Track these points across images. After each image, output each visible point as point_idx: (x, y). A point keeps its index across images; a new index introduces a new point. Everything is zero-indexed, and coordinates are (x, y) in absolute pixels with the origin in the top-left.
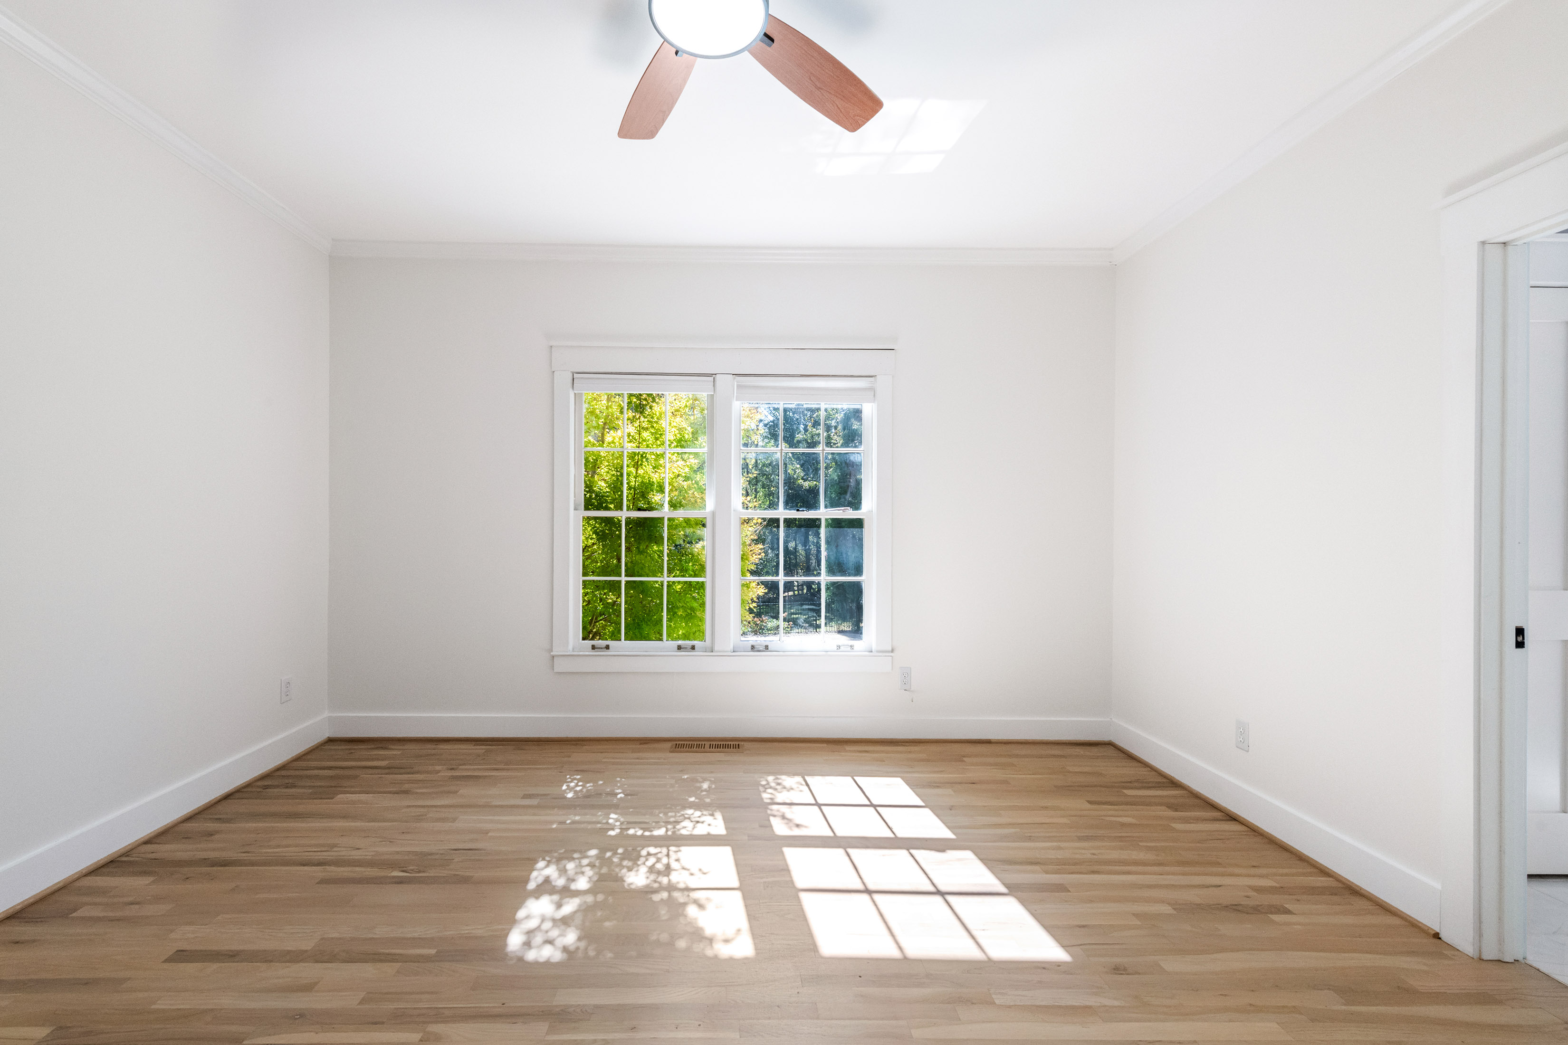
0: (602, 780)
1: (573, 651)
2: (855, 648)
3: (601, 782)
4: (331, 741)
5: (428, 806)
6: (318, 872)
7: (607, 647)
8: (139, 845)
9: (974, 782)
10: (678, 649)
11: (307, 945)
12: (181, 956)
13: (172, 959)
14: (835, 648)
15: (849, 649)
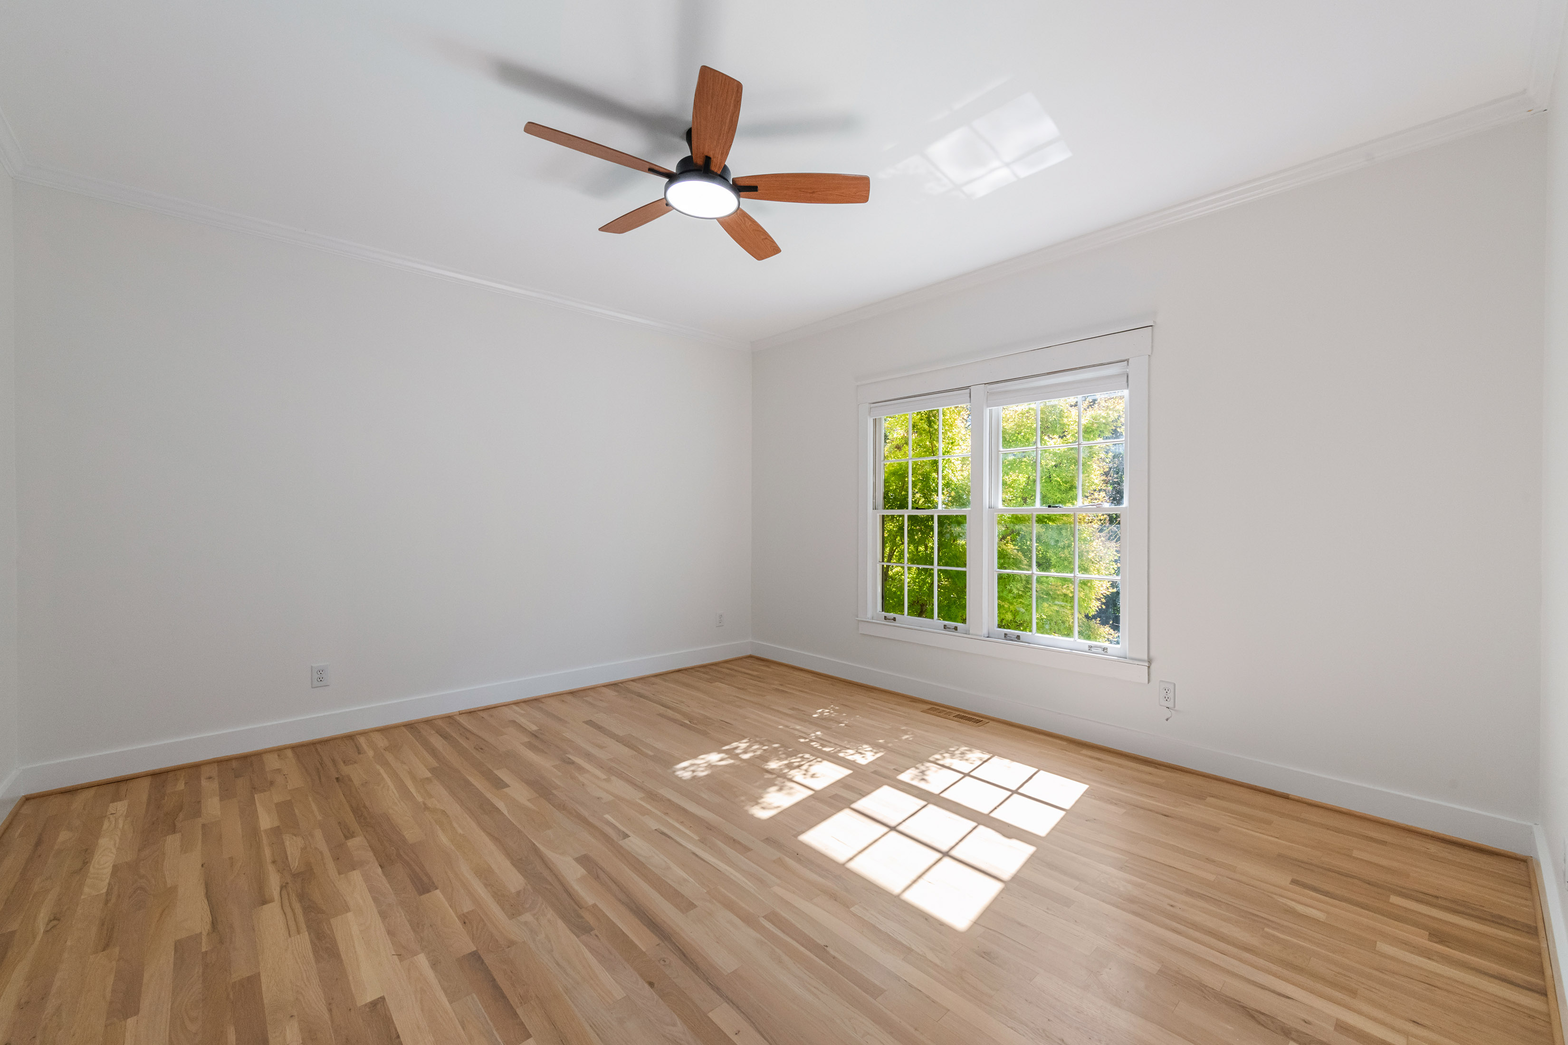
0: (845, 713)
1: (873, 618)
2: (1109, 651)
3: (844, 714)
4: (751, 657)
5: (741, 698)
6: (662, 710)
7: (894, 619)
8: (629, 681)
9: (1167, 814)
10: (945, 628)
11: (620, 733)
12: (590, 723)
13: (586, 722)
14: (1087, 648)
15: (1100, 650)
